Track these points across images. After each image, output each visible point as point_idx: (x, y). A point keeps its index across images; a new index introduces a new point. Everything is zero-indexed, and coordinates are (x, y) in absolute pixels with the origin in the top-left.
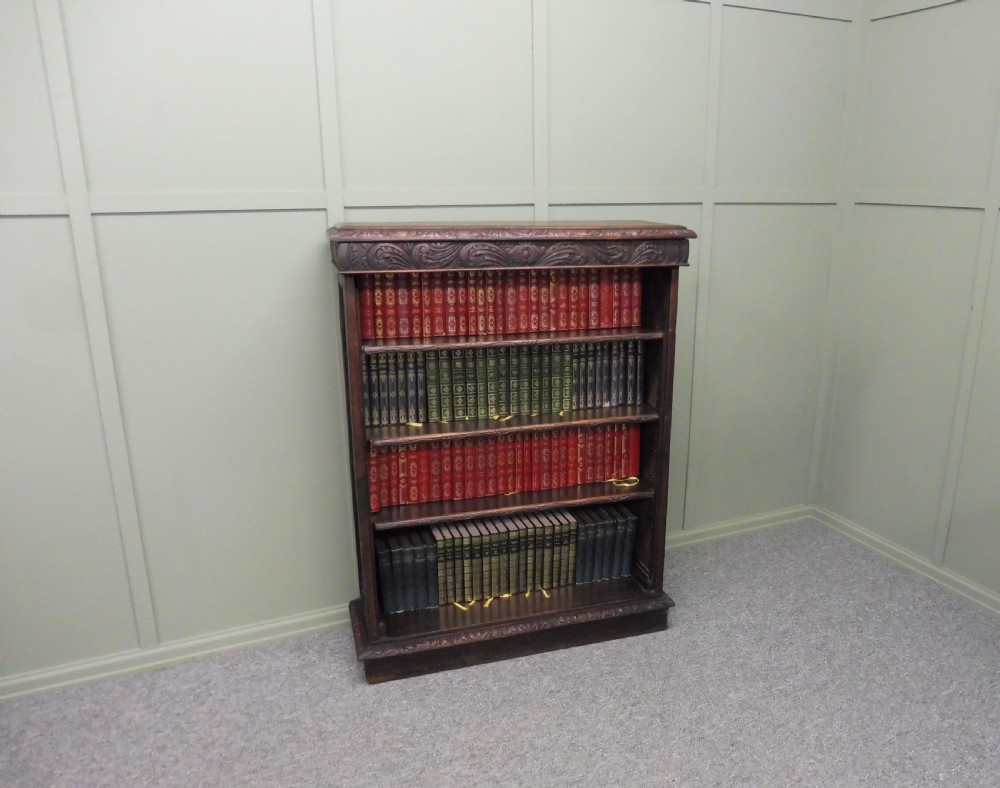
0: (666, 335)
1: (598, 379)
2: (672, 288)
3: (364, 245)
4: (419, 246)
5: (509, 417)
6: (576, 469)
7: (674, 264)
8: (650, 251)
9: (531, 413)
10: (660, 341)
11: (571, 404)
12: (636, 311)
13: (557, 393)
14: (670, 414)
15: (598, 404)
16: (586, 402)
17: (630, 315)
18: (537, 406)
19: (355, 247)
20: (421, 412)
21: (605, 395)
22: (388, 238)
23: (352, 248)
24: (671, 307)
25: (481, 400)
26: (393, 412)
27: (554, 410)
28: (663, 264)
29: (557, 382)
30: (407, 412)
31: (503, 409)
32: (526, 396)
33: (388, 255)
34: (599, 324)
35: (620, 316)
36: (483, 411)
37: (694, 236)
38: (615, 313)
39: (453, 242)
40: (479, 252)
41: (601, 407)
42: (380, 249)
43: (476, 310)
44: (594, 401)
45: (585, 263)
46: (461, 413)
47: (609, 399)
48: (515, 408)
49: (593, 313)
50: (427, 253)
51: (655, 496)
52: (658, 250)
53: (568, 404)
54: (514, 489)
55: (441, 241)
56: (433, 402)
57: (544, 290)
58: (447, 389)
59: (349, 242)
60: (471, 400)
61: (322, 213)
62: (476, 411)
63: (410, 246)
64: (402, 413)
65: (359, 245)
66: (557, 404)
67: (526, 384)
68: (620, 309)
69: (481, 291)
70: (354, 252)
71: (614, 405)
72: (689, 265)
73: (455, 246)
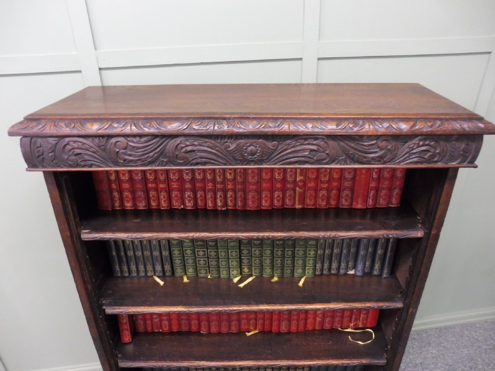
0: (427, 235)
1: (345, 251)
2: (446, 186)
3: (49, 139)
4: (113, 140)
5: (250, 279)
6: (315, 319)
7: (454, 164)
8: (424, 148)
9: (273, 277)
10: (419, 240)
11: (315, 270)
12: (396, 192)
13: (300, 262)
14: (416, 308)
15: (342, 272)
16: (330, 269)
17: (390, 197)
18: (279, 271)
20: (167, 267)
21: (351, 264)
22: (75, 132)
23: (35, 143)
24: (441, 207)
25: (223, 263)
26: (142, 268)
27: (296, 275)
28: (440, 165)
29: (301, 253)
30: (154, 268)
31: (246, 270)
32: (268, 261)
33: (77, 151)
34: (351, 204)
35: (376, 198)
36: (225, 272)
37: (492, 131)
38: (372, 193)
39: (155, 136)
40: (189, 148)
41: (346, 274)
42: (69, 144)
43: (215, 186)
44: (338, 269)
45: (332, 161)
46: (203, 271)
47: (355, 267)
48: (258, 271)
49: (346, 193)
50: (125, 149)
51: (387, 363)
52: (436, 149)
53: (311, 271)
54: (255, 329)
55: (141, 136)
56: (177, 262)
58: (189, 252)
60: (213, 263)
62: (219, 272)
63: (103, 141)
64: (149, 268)
65: (45, 139)
66: (300, 271)
67: (268, 252)
68: (377, 189)
70: (38, 147)
71: (359, 274)
72: (476, 167)
73: (158, 141)
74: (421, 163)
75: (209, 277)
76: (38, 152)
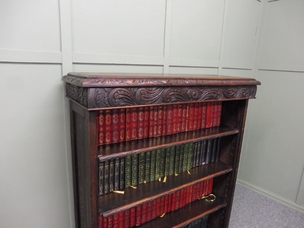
0: (240, 131)
1: (201, 152)
2: (245, 108)
3: (106, 89)
4: (140, 89)
6: (189, 196)
9: (174, 174)
10: (237, 134)
11: (191, 166)
12: (219, 118)
13: (186, 162)
16: (196, 164)
17: (217, 122)
18: (177, 170)
19: (100, 91)
20: (122, 182)
21: (203, 159)
23: (98, 92)
24: (244, 118)
25: (152, 171)
26: (106, 186)
27: (184, 170)
29: (186, 156)
30: (114, 185)
31: (162, 174)
32: (172, 165)
33: (121, 96)
34: (206, 126)
35: (213, 122)
36: (153, 177)
37: (259, 84)
38: (212, 120)
39: (159, 87)
40: (172, 93)
41: (202, 165)
42: (117, 92)
44: (199, 163)
46: (142, 180)
47: (205, 161)
48: (167, 172)
49: (203, 121)
50: (144, 94)
51: (227, 205)
52: (247, 91)
54: (164, 212)
56: (128, 177)
57: (184, 110)
58: (135, 168)
59: (96, 87)
60: (147, 172)
61: (59, 66)
63: (135, 90)
64: (111, 186)
66: (186, 167)
67: (173, 159)
68: (214, 118)
69: (156, 113)
70: (99, 94)
71: (207, 163)
72: (255, 98)
73: (160, 90)
74: (242, 97)
75: (145, 182)
76: (99, 97)
